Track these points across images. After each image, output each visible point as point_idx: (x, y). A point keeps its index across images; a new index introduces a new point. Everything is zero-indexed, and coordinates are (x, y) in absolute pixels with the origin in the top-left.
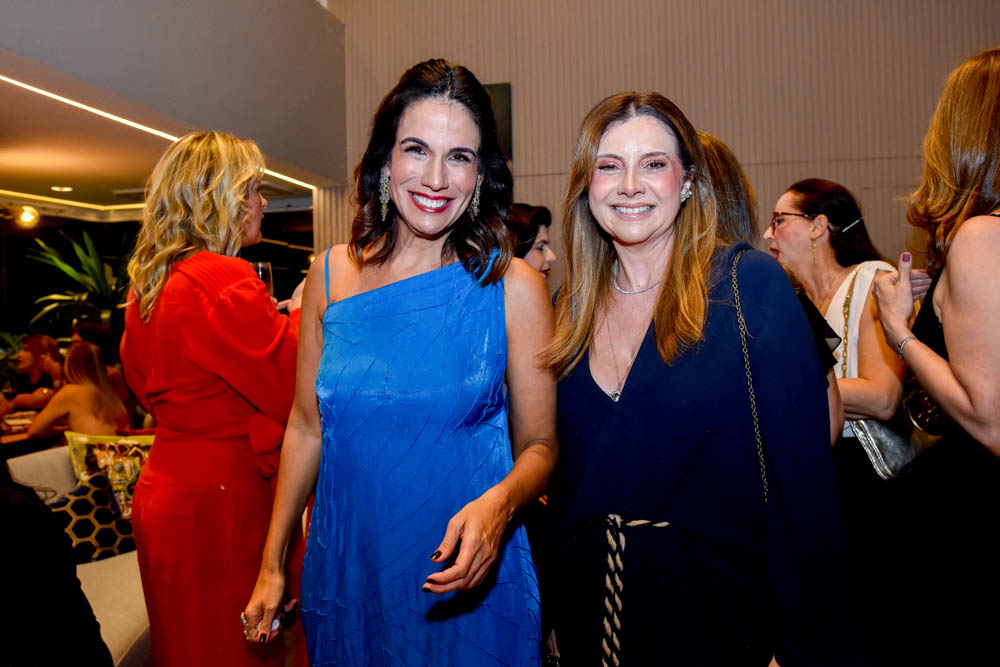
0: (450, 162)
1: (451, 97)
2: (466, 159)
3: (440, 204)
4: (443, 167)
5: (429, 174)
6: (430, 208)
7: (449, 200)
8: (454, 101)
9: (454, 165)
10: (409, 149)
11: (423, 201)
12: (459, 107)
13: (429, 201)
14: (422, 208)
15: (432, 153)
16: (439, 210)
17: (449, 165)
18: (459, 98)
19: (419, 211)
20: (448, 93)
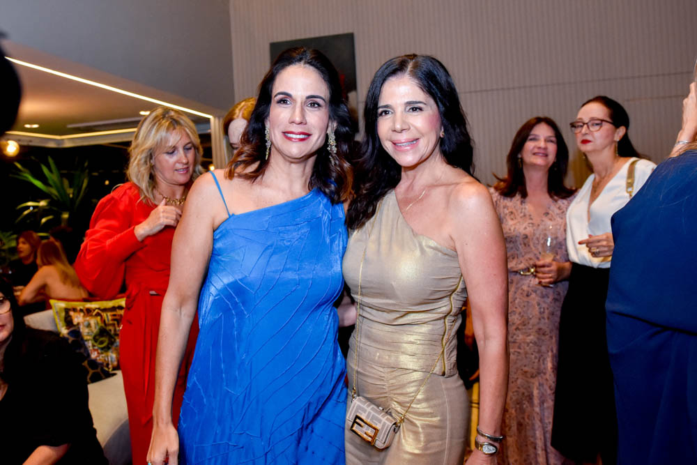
1: (305, 63)
2: (319, 105)
4: (302, 111)
6: (295, 139)
7: (309, 135)
8: (307, 66)
9: (311, 111)
10: (280, 101)
12: (312, 68)
14: (290, 139)
15: (294, 101)
17: (306, 109)
18: (310, 63)
19: (288, 141)
20: (302, 62)
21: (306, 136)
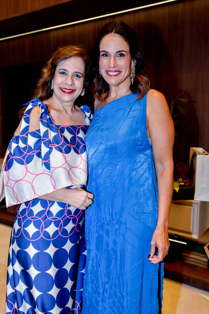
0: (118, 57)
1: (115, 32)
2: (124, 55)
3: (116, 73)
4: (115, 59)
5: (110, 63)
6: (113, 75)
7: (120, 72)
8: (116, 34)
9: (120, 59)
10: (103, 55)
11: (110, 73)
12: (118, 35)
13: (112, 73)
14: (110, 75)
15: (110, 55)
16: (116, 75)
17: (117, 58)
18: (117, 32)
20: (113, 32)
21: (118, 73)
